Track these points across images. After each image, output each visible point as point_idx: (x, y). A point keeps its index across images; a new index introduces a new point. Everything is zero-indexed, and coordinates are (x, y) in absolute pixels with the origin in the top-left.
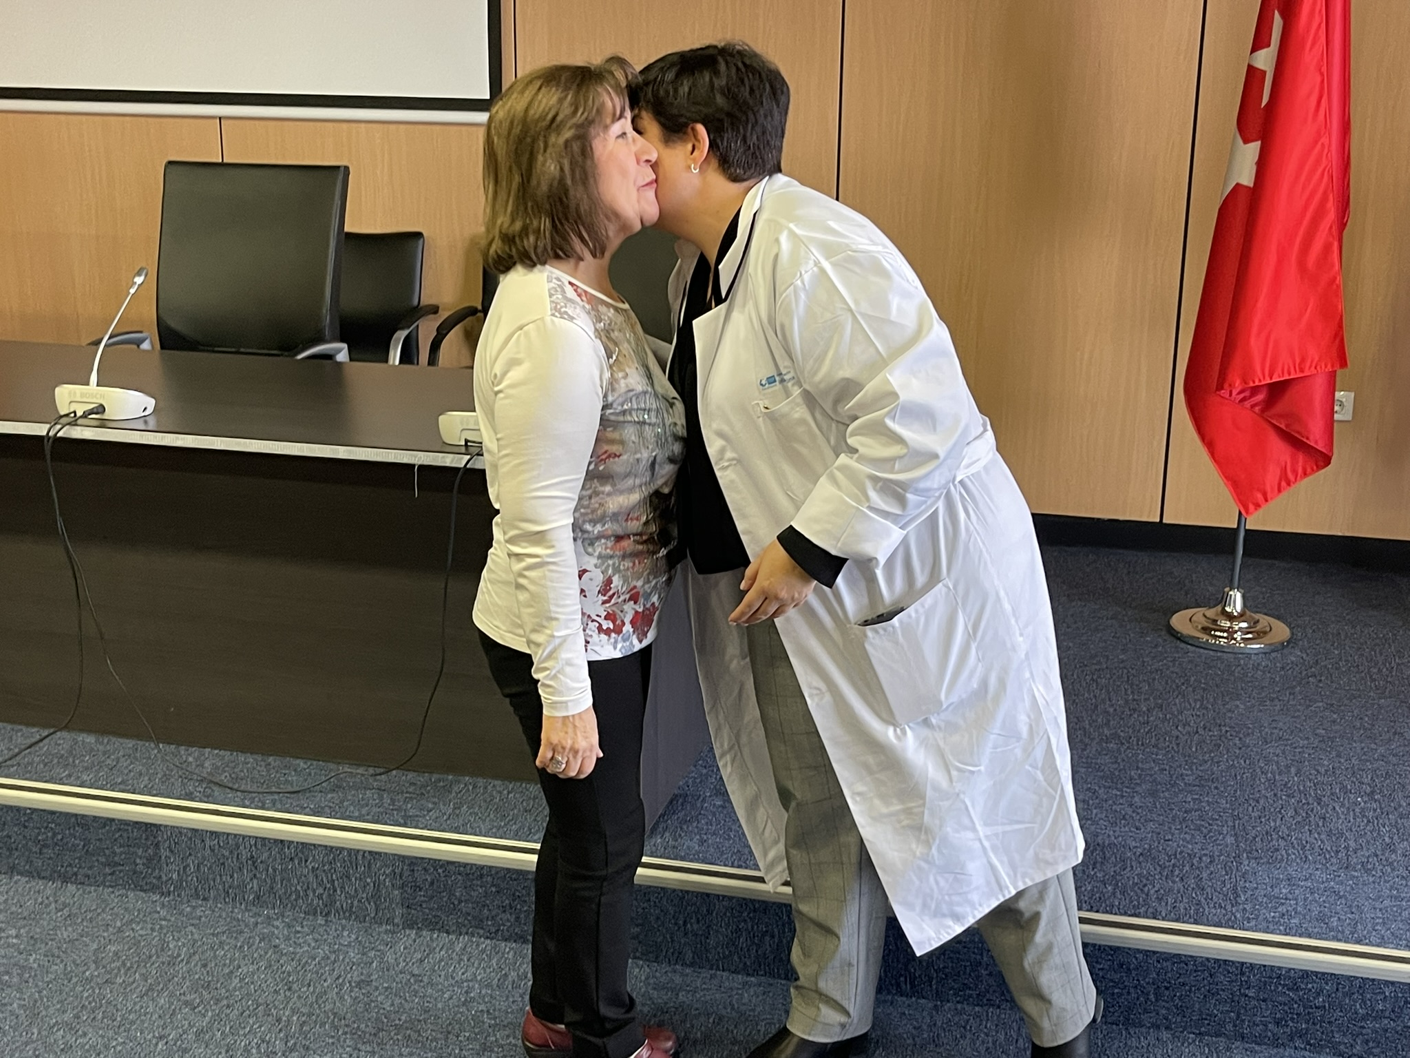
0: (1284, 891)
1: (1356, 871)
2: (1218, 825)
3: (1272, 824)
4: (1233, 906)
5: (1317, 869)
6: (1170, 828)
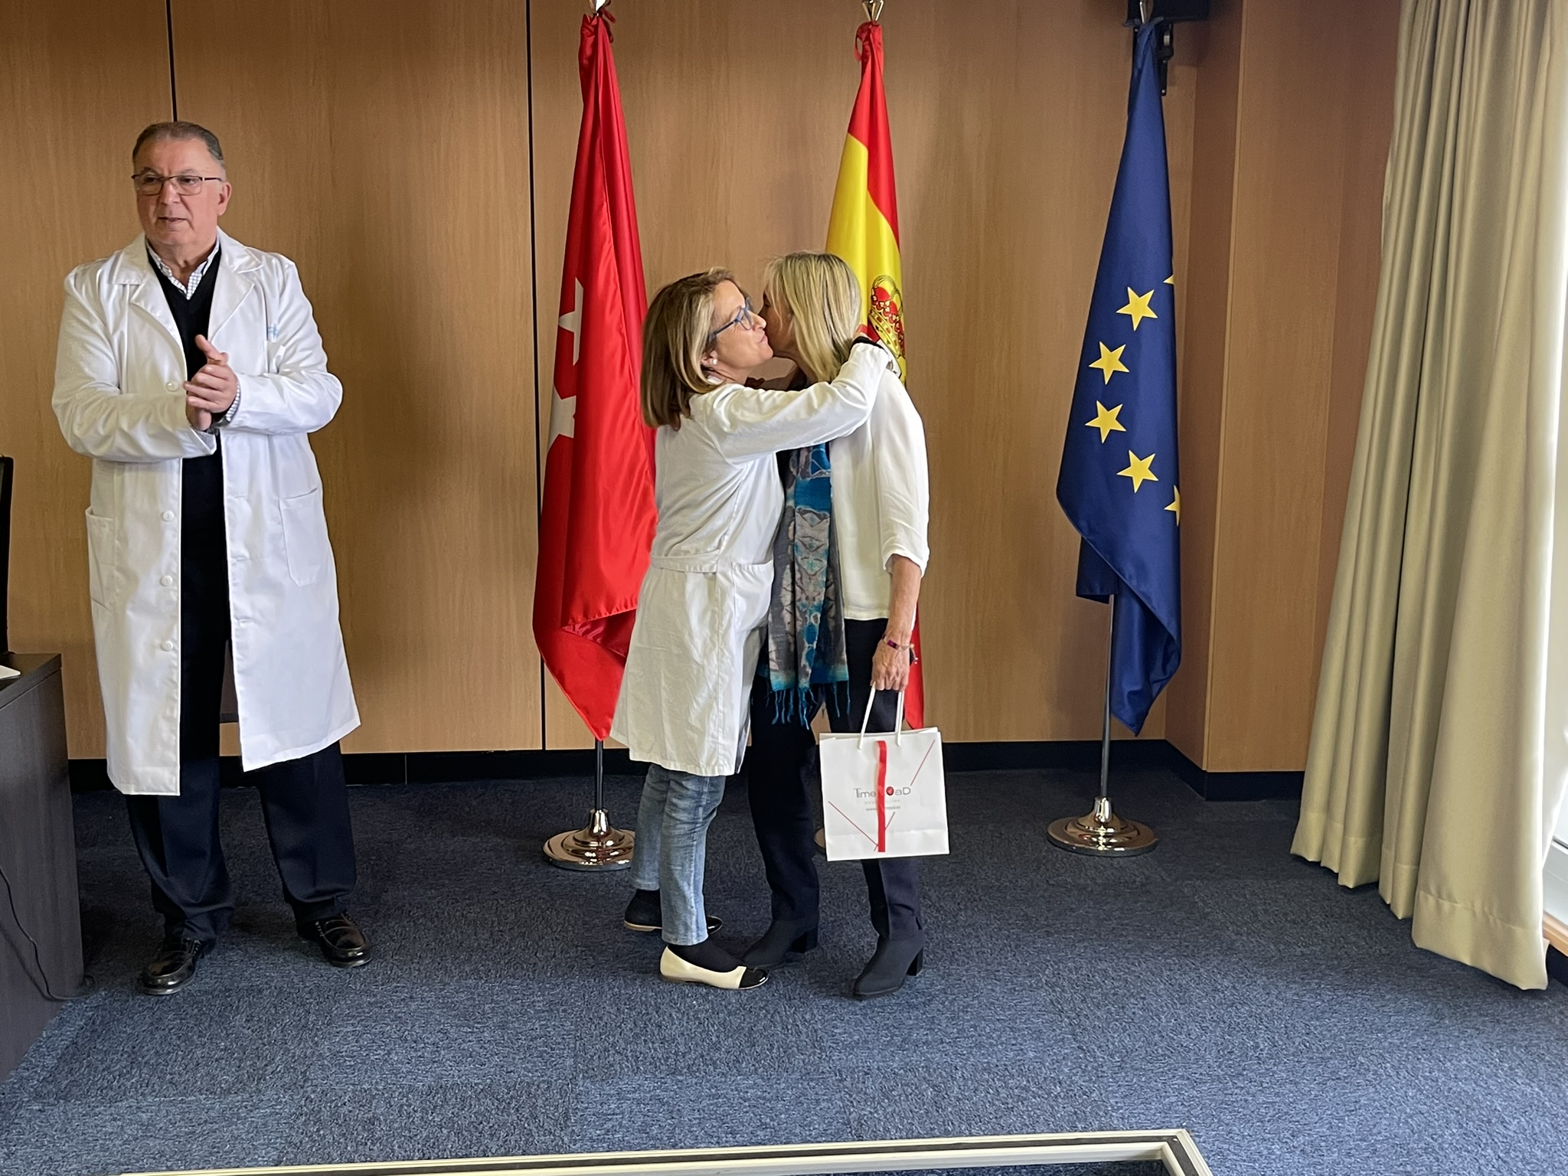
0: (612, 1106)
1: (682, 1075)
2: (559, 1049)
3: (611, 1039)
4: (562, 1130)
5: (646, 1079)
6: (514, 1059)
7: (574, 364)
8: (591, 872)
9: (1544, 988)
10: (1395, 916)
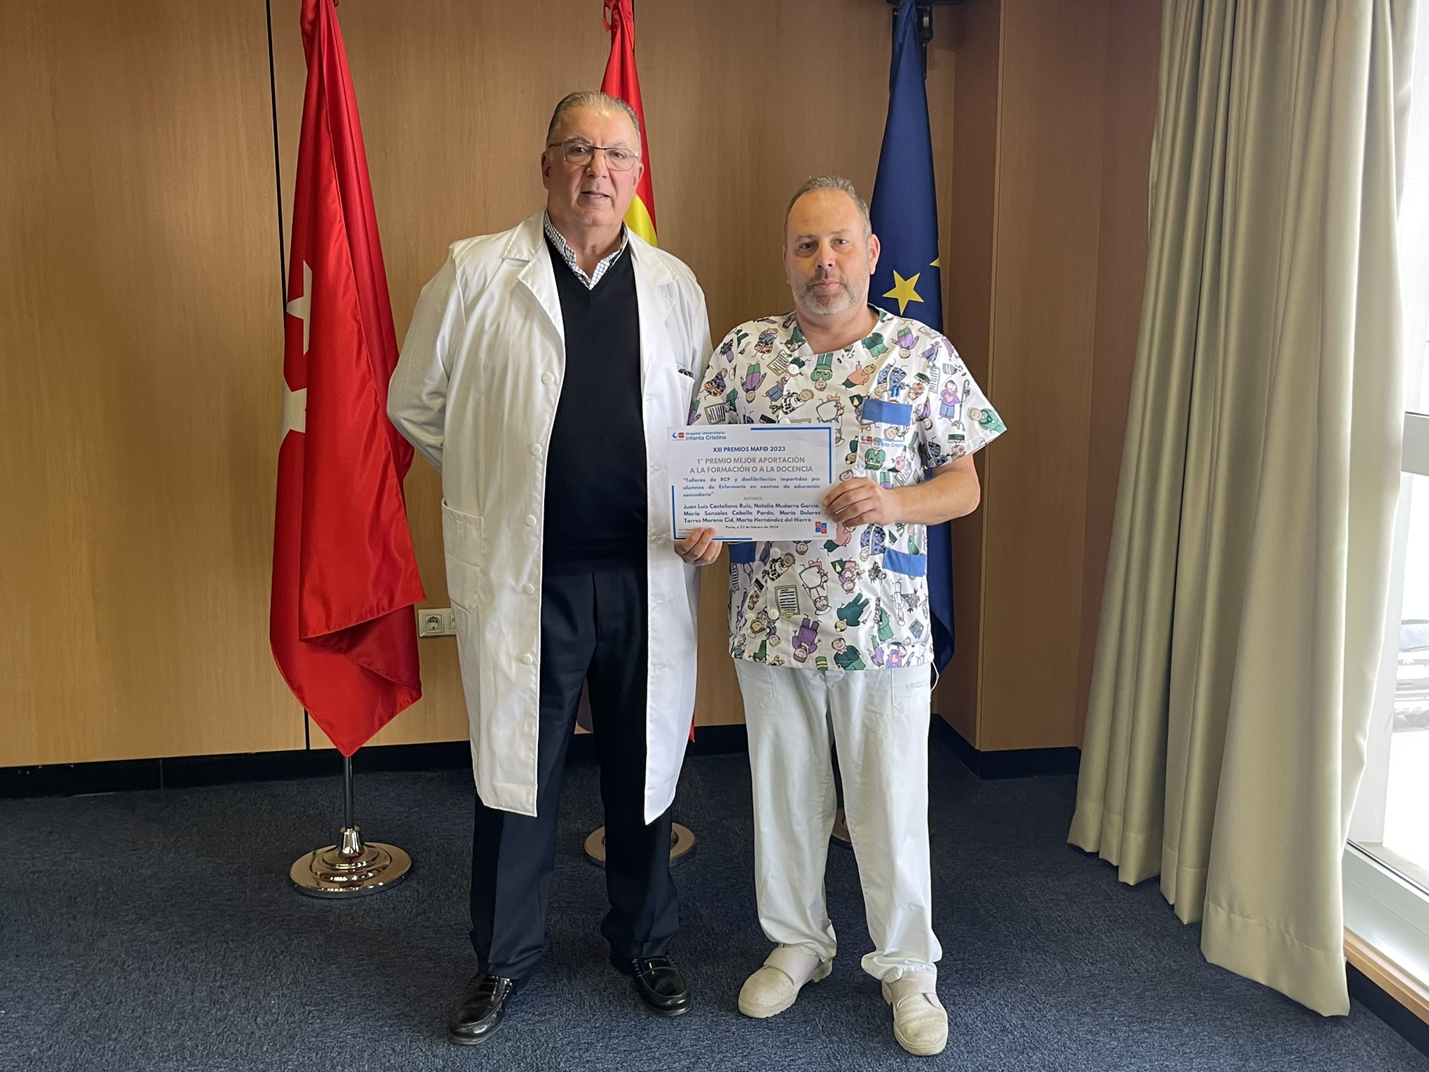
7: (304, 354)
8: (339, 899)
9: (1347, 1015)
10: (1179, 919)
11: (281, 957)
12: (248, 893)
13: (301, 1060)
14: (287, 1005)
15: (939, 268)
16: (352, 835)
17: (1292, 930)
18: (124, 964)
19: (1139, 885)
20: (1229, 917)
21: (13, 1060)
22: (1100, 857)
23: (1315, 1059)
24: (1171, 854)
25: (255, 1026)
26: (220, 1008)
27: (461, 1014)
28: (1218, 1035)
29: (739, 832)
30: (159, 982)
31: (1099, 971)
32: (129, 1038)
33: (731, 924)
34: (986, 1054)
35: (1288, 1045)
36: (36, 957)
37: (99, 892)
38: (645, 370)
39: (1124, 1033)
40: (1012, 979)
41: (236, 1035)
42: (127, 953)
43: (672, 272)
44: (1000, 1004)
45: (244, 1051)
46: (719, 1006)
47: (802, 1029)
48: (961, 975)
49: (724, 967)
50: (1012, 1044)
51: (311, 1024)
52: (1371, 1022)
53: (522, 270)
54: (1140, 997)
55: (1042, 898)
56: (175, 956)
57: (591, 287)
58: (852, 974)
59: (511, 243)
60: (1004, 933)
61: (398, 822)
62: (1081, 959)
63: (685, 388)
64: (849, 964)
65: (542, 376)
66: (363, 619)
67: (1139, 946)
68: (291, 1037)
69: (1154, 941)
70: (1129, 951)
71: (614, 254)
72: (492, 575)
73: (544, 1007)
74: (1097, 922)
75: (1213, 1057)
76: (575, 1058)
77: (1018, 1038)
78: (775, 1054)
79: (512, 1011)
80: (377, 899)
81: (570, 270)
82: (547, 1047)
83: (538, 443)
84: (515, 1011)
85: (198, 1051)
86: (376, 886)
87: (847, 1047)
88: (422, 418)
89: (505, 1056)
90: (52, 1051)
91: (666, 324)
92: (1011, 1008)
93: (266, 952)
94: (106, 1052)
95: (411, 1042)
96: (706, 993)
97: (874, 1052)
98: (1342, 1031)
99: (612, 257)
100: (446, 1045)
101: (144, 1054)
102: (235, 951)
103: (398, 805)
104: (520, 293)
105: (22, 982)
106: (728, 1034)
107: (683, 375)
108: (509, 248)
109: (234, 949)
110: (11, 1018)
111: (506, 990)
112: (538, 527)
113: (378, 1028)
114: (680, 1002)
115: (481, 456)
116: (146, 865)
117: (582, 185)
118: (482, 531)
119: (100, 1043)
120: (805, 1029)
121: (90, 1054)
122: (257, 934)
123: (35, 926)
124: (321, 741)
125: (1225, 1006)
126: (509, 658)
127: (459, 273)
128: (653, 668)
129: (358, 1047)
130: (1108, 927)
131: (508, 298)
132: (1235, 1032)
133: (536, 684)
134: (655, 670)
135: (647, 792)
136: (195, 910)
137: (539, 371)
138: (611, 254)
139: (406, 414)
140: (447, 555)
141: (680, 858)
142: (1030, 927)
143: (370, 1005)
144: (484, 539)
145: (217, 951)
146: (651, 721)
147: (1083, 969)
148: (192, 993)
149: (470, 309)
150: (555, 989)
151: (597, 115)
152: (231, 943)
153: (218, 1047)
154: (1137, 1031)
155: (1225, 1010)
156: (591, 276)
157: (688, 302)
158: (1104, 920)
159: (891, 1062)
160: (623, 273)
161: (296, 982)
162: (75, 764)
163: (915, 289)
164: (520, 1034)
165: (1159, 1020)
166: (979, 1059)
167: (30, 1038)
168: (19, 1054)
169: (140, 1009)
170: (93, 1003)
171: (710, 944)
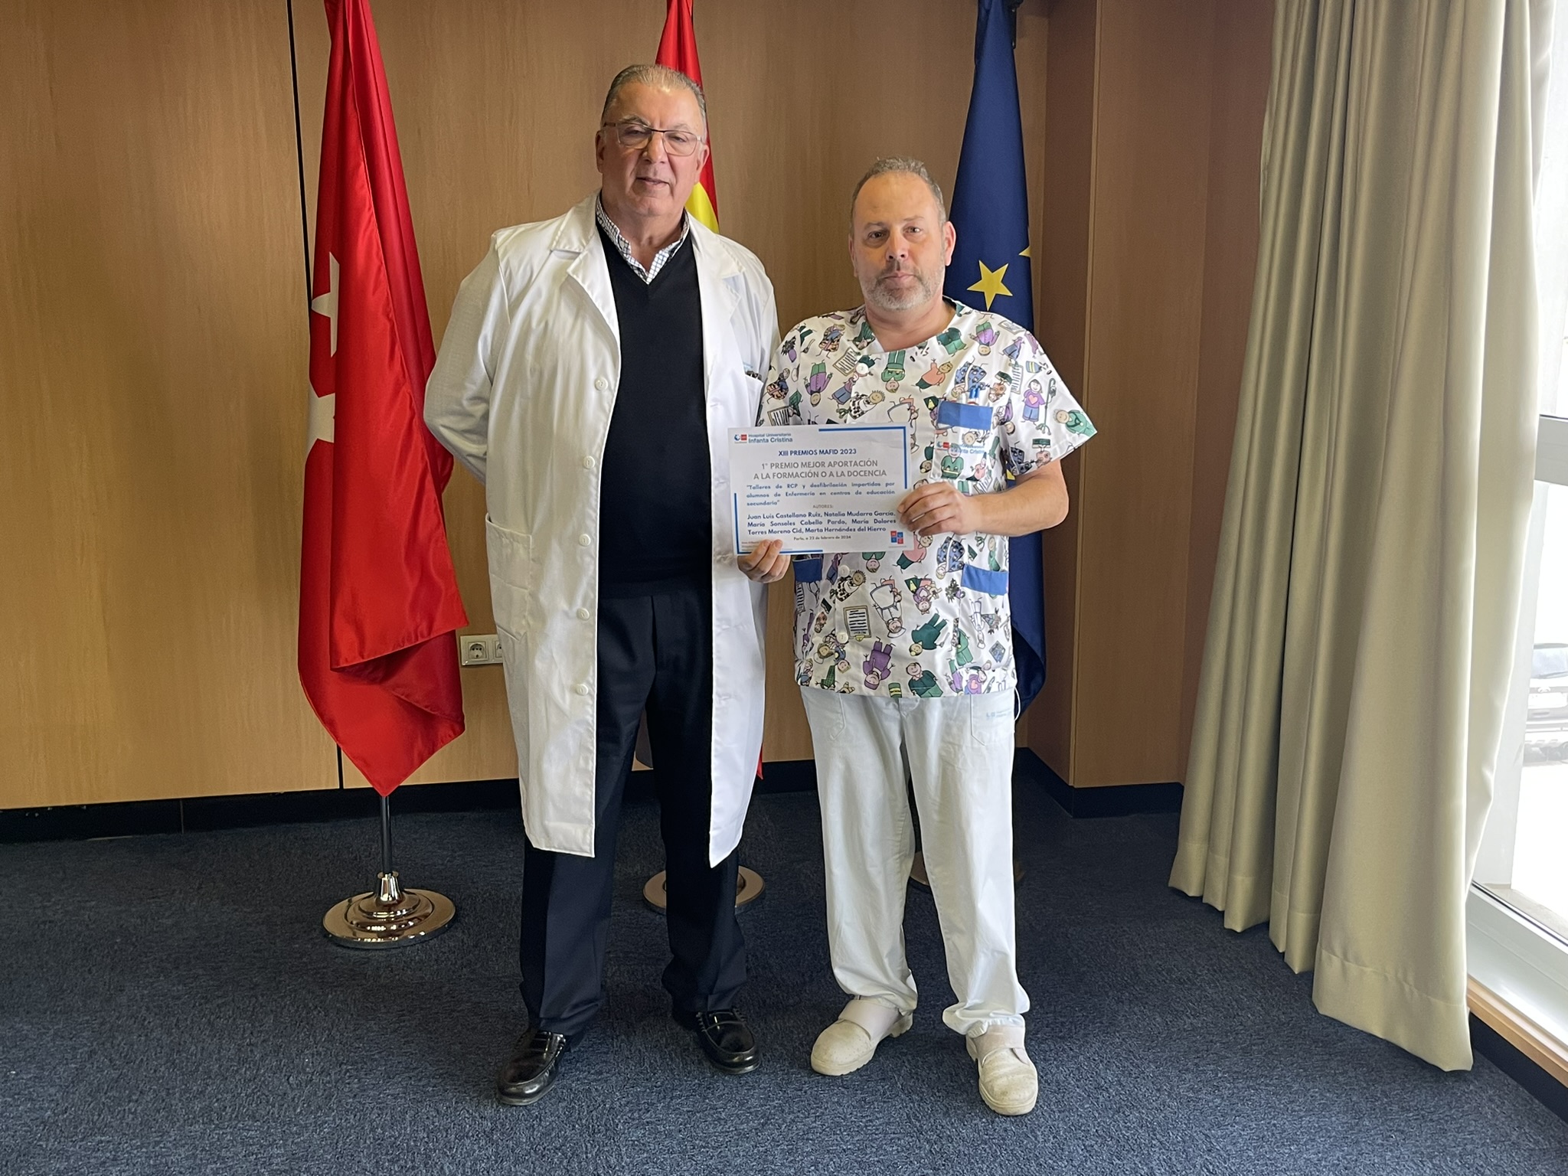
7: (333, 353)
8: (377, 950)
9: (1469, 1068)
10: (1290, 968)
11: (315, 1013)
12: (278, 945)
13: (338, 1122)
14: (322, 1064)
15: (1029, 258)
16: (390, 881)
17: (1411, 979)
18: (145, 1020)
19: (1244, 932)
20: (1343, 965)
21: (25, 1124)
22: (1204, 901)
23: (1435, 1117)
24: (1280, 898)
25: (288, 1086)
26: (250, 1067)
27: (511, 1073)
28: (1329, 1091)
29: (811, 876)
30: (183, 1039)
31: (1202, 1024)
32: (151, 1099)
33: (803, 975)
34: (1079, 1113)
35: (1405, 1102)
36: (48, 1013)
37: (117, 942)
38: (709, 373)
39: (1229, 1089)
40: (1108, 1033)
41: (267, 1096)
42: (148, 1009)
43: (738, 263)
44: (1094, 1060)
45: (276, 1113)
46: (789, 1063)
47: (880, 1087)
48: (1053, 1029)
49: (795, 1021)
50: (1107, 1103)
51: (349, 1084)
52: (1496, 1078)
53: (572, 263)
54: (1245, 1051)
55: (1140, 946)
56: (199, 1012)
57: (649, 281)
58: (934, 1028)
59: (559, 233)
60: (1100, 983)
61: (441, 867)
62: (1183, 1011)
63: (753, 392)
64: (931, 1017)
65: (596, 381)
66: (400, 646)
67: (1246, 997)
68: (326, 1098)
69: (1261, 992)
70: (1234, 1003)
71: (674, 244)
72: (542, 598)
73: (601, 1065)
74: (1200, 971)
75: (1324, 1115)
76: (633, 1119)
77: (1113, 1096)
78: (851, 1114)
79: (565, 1070)
80: (418, 950)
81: (625, 262)
82: (605, 1108)
83: (590, 454)
84: (569, 1069)
85: (226, 1114)
86: (417, 936)
87: (929, 1106)
88: (463, 425)
89: (559, 1117)
90: (67, 1114)
91: (732, 321)
92: (1106, 1064)
93: (298, 1007)
94: (126, 1115)
95: (456, 1102)
96: (775, 1049)
97: (958, 1112)
98: (1464, 1087)
99: (671, 247)
100: (495, 1106)
101: (167, 1118)
102: (265, 1006)
103: (439, 848)
104: (570, 288)
105: (35, 1040)
106: (799, 1093)
107: (751, 378)
108: (557, 238)
109: (263, 1004)
110: (23, 1079)
111: (559, 1047)
112: (593, 546)
113: (421, 1088)
114: (748, 1059)
115: (530, 468)
116: (167, 914)
117: (637, 171)
118: (531, 551)
119: (119, 1105)
120: (883, 1087)
121: (109, 1117)
122: (288, 988)
123: (48, 980)
124: (356, 780)
125: (1338, 1060)
126: (562, 688)
127: (502, 265)
128: (718, 699)
129: (399, 1109)
130: (1211, 977)
131: (557, 291)
132: (1348, 1088)
133: (593, 716)
134: (720, 700)
135: (712, 833)
136: (221, 961)
137: (592, 375)
138: (671, 244)
139: (445, 421)
140: (492, 576)
141: (748, 904)
142: (1127, 977)
143: (411, 1064)
144: (533, 560)
145: (245, 1006)
146: (715, 756)
147: (1185, 1022)
148: (219, 1051)
149: (514, 307)
150: (613, 1045)
151: (655, 92)
152: (260, 998)
153: (247, 1110)
154: (1243, 1088)
155: (1338, 1065)
156: (648, 270)
157: (755, 295)
158: (1208, 970)
159: (976, 1122)
160: (684, 265)
161: (331, 1039)
162: (87, 805)
163: (1002, 281)
164: (574, 1094)
165: (1266, 1077)
166: (1072, 1118)
167: (43, 1100)
168: (32, 1118)
169: (162, 1069)
170: (111, 1062)
171: (781, 995)
